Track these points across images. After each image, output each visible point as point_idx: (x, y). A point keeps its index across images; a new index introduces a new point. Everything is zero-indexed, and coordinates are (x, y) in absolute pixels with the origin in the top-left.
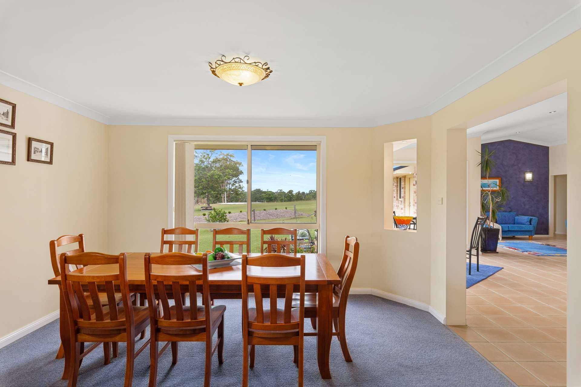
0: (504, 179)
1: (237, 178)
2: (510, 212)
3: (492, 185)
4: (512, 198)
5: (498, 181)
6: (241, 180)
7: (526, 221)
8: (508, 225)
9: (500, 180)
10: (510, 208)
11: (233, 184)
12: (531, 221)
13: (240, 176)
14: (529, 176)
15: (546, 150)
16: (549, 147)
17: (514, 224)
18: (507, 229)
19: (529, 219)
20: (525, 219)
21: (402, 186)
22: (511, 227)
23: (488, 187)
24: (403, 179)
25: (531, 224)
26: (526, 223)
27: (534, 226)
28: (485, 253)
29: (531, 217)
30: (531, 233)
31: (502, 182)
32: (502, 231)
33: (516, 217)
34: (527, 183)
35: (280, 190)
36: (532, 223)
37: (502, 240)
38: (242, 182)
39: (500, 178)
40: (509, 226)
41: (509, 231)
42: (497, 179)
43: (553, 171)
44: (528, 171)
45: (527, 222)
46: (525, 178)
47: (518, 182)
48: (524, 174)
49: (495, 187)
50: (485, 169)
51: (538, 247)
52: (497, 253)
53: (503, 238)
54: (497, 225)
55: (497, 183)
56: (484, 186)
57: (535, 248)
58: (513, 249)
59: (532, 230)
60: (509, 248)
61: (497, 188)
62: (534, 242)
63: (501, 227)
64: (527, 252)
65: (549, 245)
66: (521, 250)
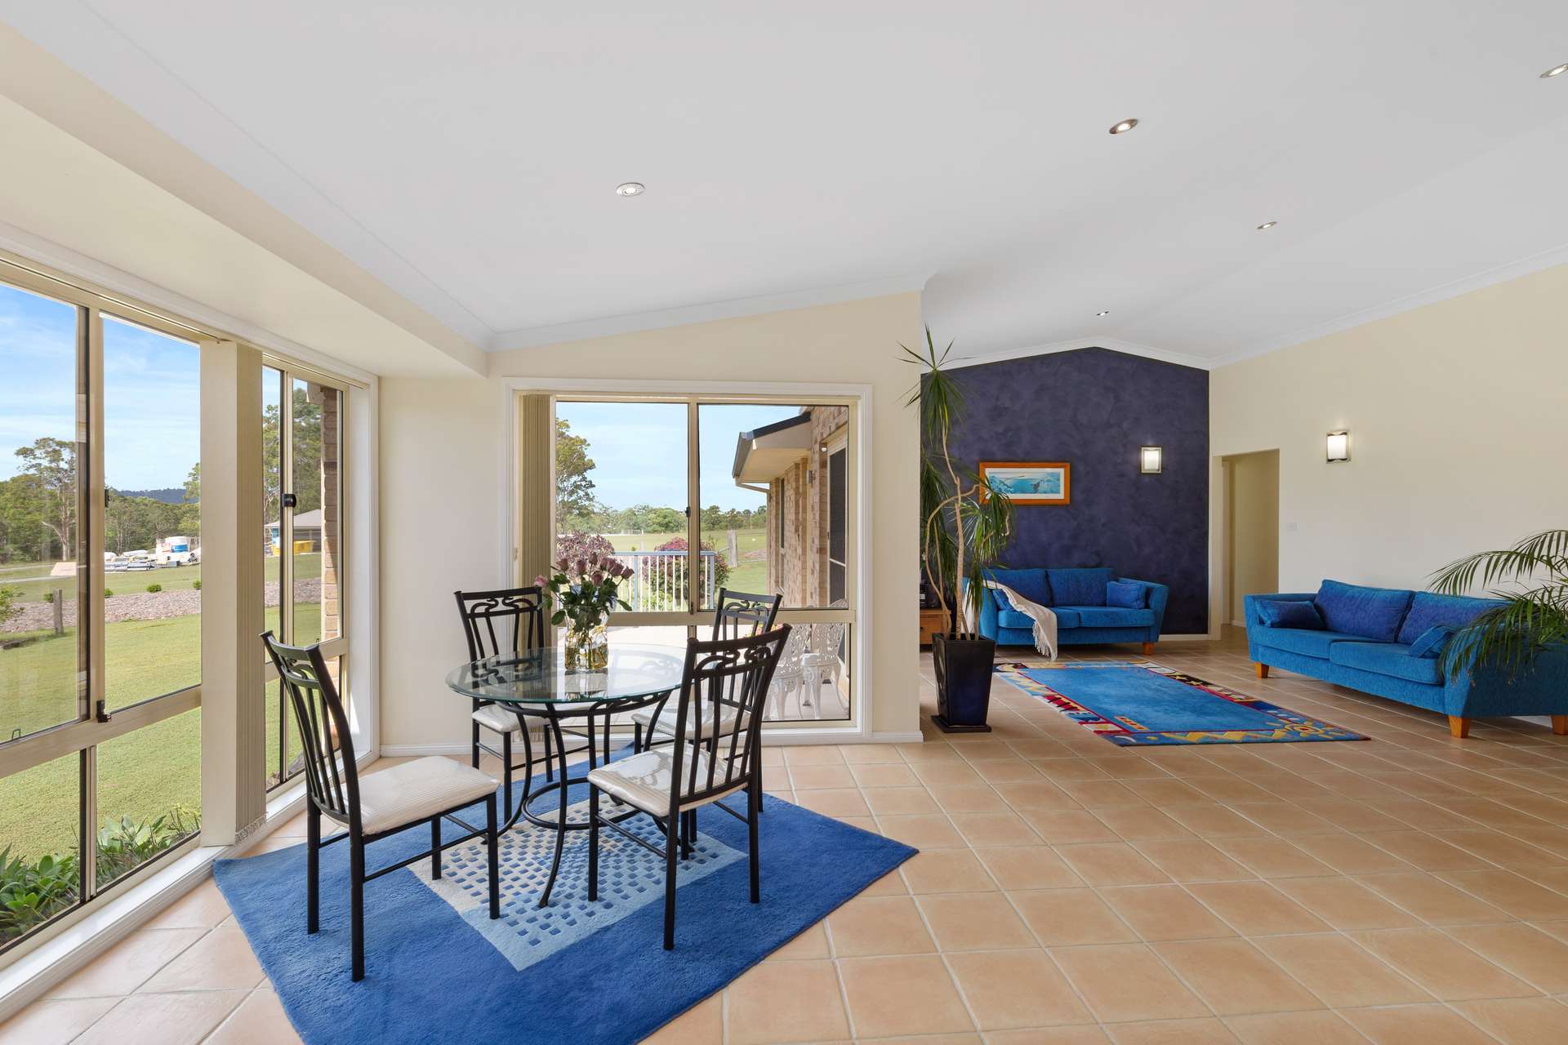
0: (1081, 468)
1: (581, 477)
2: (1097, 566)
3: (1043, 486)
4: (1103, 525)
5: (1061, 471)
6: (591, 482)
7: (1134, 594)
8: (1080, 610)
9: (1069, 470)
10: (1098, 554)
11: (572, 493)
12: (1148, 593)
13: (588, 471)
14: (1151, 459)
15: (1198, 381)
16: (1208, 372)
17: (1104, 605)
18: (1074, 624)
19: (1143, 590)
20: (1132, 588)
21: (801, 489)
22: (1089, 614)
23: (1031, 490)
24: (801, 468)
25: (1147, 606)
26: (1135, 603)
27: (1155, 613)
29: (1150, 584)
30: (1150, 635)
31: (1073, 481)
32: (1058, 629)
33: (1112, 584)
34: (1147, 479)
36: (1152, 603)
37: (1056, 661)
38: (594, 486)
39: (1068, 465)
40: (1081, 613)
41: (1080, 628)
42: (1061, 467)
43: (1223, 441)
44: (1150, 443)
45: (1138, 599)
46: (1139, 466)
47: (1122, 475)
48: (1139, 451)
49: (1052, 492)
50: (931, 414)
51: (1148, 693)
52: (988, 729)
53: (1066, 649)
54: (1040, 612)
55: (1059, 480)
56: (1020, 487)
57: (1136, 700)
58: (1061, 704)
59: (1151, 623)
60: (1052, 699)
61: (1061, 496)
62: (1153, 665)
63: (1054, 616)
64: (1096, 720)
65: (1190, 679)
66: (1082, 712)
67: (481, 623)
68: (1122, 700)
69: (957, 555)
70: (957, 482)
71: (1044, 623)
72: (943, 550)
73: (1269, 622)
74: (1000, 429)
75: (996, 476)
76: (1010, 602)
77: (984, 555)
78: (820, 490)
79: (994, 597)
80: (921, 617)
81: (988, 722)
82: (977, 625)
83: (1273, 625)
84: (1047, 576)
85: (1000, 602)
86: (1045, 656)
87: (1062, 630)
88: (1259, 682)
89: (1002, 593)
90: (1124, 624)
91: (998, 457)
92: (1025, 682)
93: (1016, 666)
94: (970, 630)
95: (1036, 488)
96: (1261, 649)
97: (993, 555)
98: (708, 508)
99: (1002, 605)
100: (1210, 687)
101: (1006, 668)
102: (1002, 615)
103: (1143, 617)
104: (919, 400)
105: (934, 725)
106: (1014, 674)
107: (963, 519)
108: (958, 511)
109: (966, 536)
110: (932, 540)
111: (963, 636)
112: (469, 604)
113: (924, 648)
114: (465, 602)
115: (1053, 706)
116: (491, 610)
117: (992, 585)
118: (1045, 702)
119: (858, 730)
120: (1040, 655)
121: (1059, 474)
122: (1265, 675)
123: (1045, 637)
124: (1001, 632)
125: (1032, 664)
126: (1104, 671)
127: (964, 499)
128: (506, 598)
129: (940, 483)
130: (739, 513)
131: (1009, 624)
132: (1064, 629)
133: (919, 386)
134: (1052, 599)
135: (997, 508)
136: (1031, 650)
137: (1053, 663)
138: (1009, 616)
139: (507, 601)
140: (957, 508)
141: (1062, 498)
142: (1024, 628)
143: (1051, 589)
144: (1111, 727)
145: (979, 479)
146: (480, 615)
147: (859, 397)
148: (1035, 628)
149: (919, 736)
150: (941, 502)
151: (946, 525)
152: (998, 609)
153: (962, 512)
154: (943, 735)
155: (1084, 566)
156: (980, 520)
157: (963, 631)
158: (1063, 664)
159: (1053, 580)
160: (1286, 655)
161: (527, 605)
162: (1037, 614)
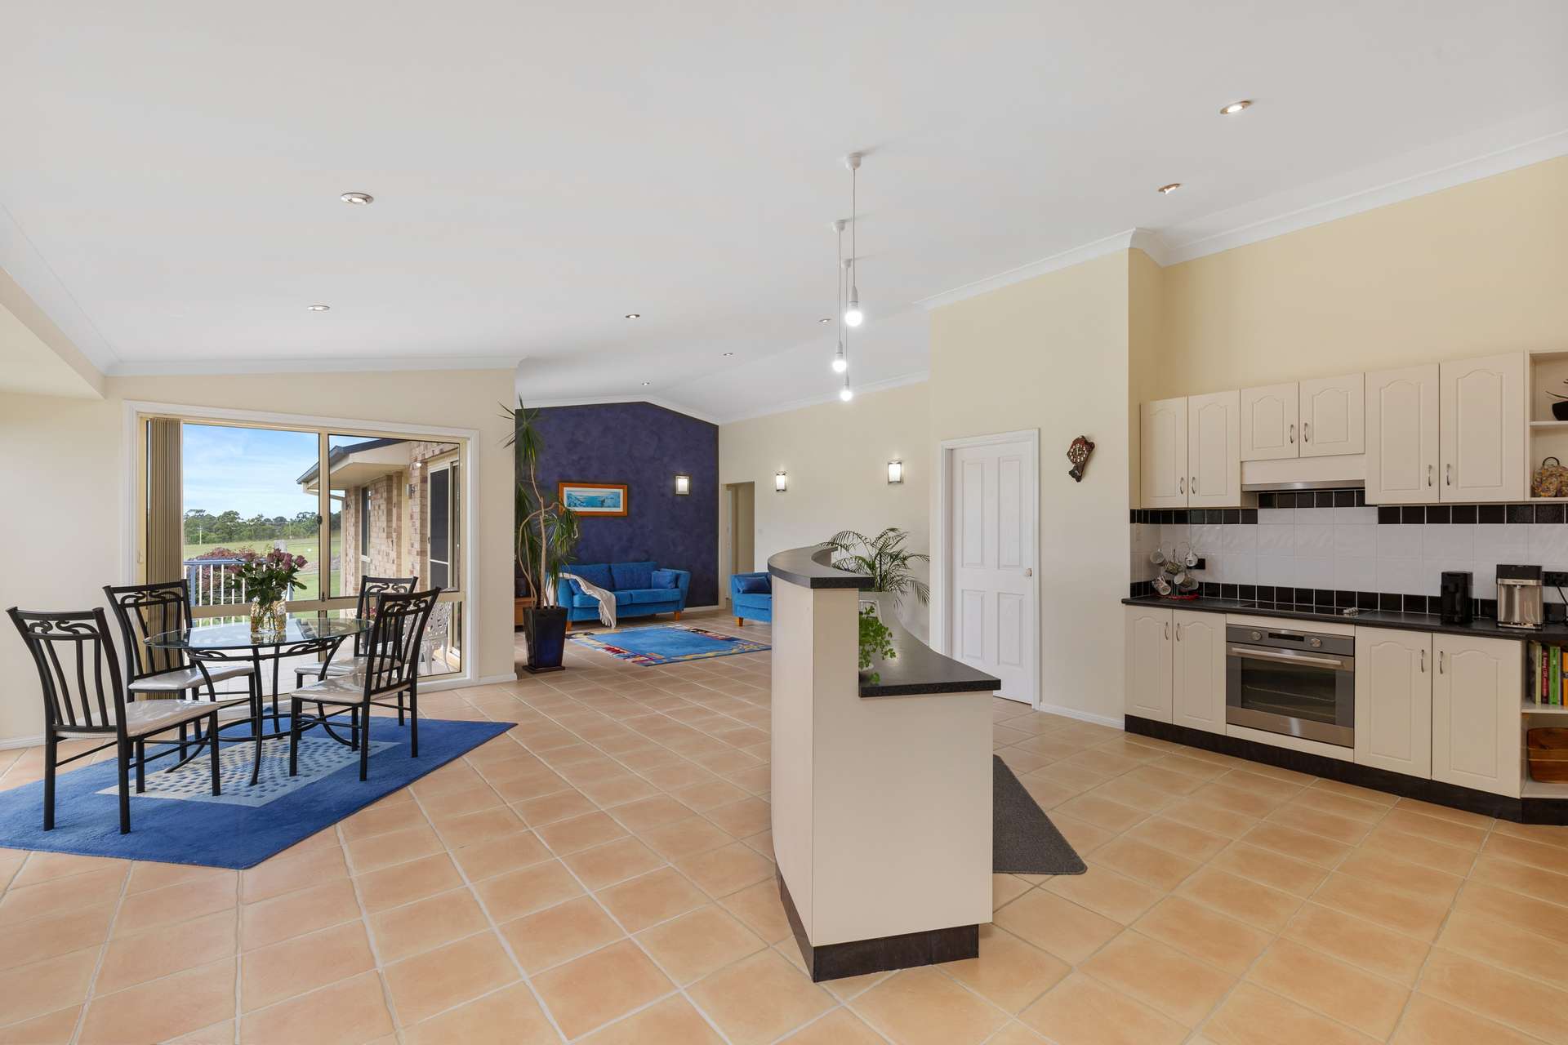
0: (635, 490)
2: (646, 561)
3: (608, 502)
4: (651, 531)
5: (621, 491)
7: (668, 579)
8: (632, 592)
9: (626, 490)
10: (647, 552)
12: (677, 577)
14: (682, 484)
15: (711, 432)
16: (717, 426)
17: (650, 588)
18: (627, 602)
19: (674, 575)
20: (667, 574)
21: (395, 500)
22: (639, 594)
23: (599, 505)
24: (395, 480)
25: (677, 587)
26: (669, 585)
27: (682, 592)
28: (532, 673)
29: (678, 572)
30: (678, 608)
31: (629, 498)
32: (617, 606)
33: (655, 573)
34: (679, 499)
35: (198, 511)
36: (680, 585)
37: (616, 629)
39: (626, 487)
40: (632, 594)
41: (632, 605)
42: (621, 488)
43: (729, 473)
44: (682, 473)
45: (671, 582)
46: (674, 488)
47: (663, 495)
48: (674, 479)
49: (615, 507)
50: (523, 454)
51: (670, 640)
52: (564, 668)
53: (621, 621)
54: (604, 595)
55: (619, 497)
56: (591, 502)
57: (662, 644)
58: (613, 651)
59: (678, 598)
60: (608, 649)
61: (620, 509)
62: (679, 626)
63: (614, 597)
64: (634, 656)
65: (698, 630)
66: (627, 653)
67: (131, 612)
68: (652, 645)
69: (541, 552)
70: (541, 501)
71: (606, 602)
72: (531, 549)
73: (741, 590)
74: (575, 457)
75: (572, 493)
76: (582, 588)
77: (561, 552)
78: (421, 501)
79: (570, 585)
80: (515, 603)
81: (563, 664)
82: (556, 599)
83: (744, 592)
84: (610, 569)
85: (574, 588)
86: (607, 627)
87: (620, 607)
88: (738, 629)
89: (576, 582)
90: (661, 600)
91: (574, 479)
92: (592, 642)
93: (586, 634)
94: (551, 604)
95: (602, 503)
96: (738, 608)
97: (567, 551)
98: (221, 513)
99: (576, 591)
100: (708, 634)
101: (578, 636)
102: (576, 599)
103: (673, 594)
104: (514, 444)
105: (524, 672)
106: (585, 639)
107: (545, 526)
108: (542, 521)
109: (548, 539)
110: (523, 542)
111: (546, 607)
112: (119, 597)
113: (518, 629)
114: (116, 595)
115: (609, 653)
116: (140, 601)
117: (567, 576)
118: (604, 651)
119: (468, 677)
120: (604, 626)
121: (619, 494)
122: (741, 625)
123: (607, 613)
124: (575, 611)
125: (597, 632)
126: (646, 631)
127: (546, 512)
128: (152, 591)
129: (529, 501)
130: (268, 520)
131: (581, 604)
132: (621, 606)
133: (514, 434)
134: (614, 585)
135: (569, 518)
136: (597, 623)
137: (613, 630)
138: (581, 599)
139: (154, 594)
140: (542, 519)
141: (621, 511)
142: (592, 606)
143: (613, 578)
144: (642, 658)
145: (558, 497)
146: (130, 605)
147: (469, 439)
148: (600, 606)
149: (514, 677)
150: (530, 514)
151: (533, 531)
152: (573, 594)
153: (545, 521)
154: (531, 675)
155: (637, 561)
156: (558, 526)
157: (545, 604)
158: (620, 630)
159: (615, 572)
160: (750, 610)
161: (173, 597)
162: (602, 596)
